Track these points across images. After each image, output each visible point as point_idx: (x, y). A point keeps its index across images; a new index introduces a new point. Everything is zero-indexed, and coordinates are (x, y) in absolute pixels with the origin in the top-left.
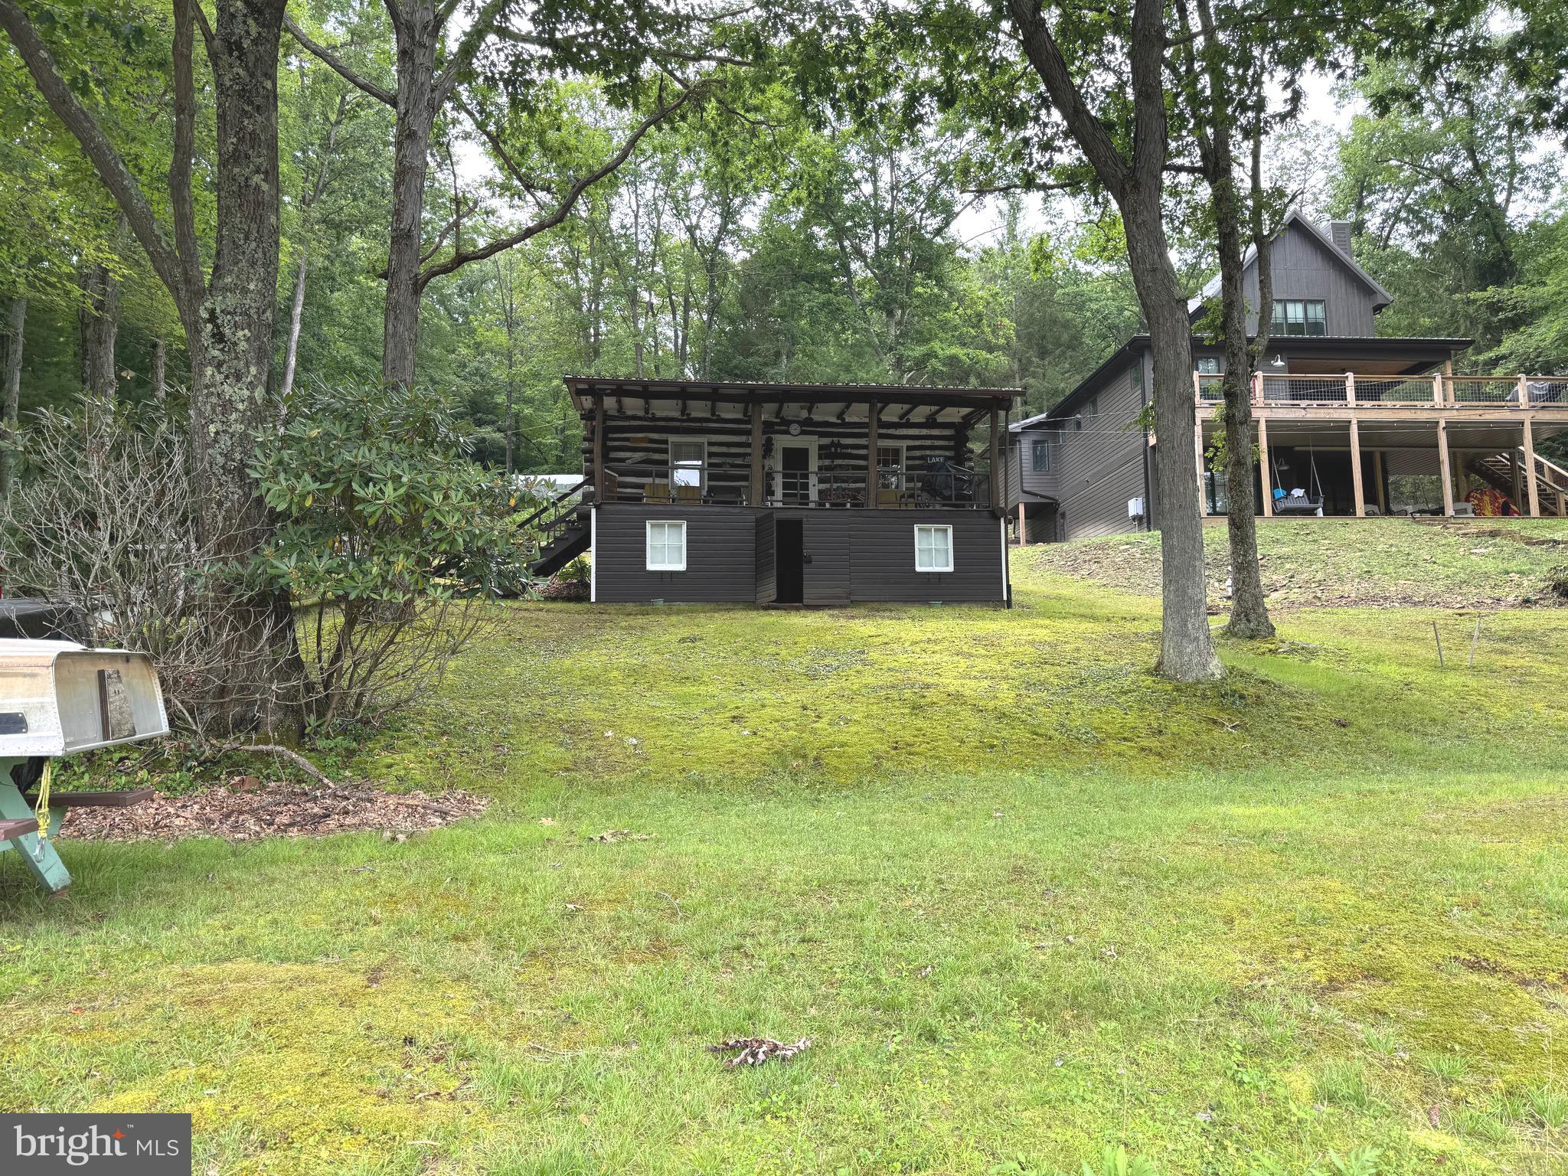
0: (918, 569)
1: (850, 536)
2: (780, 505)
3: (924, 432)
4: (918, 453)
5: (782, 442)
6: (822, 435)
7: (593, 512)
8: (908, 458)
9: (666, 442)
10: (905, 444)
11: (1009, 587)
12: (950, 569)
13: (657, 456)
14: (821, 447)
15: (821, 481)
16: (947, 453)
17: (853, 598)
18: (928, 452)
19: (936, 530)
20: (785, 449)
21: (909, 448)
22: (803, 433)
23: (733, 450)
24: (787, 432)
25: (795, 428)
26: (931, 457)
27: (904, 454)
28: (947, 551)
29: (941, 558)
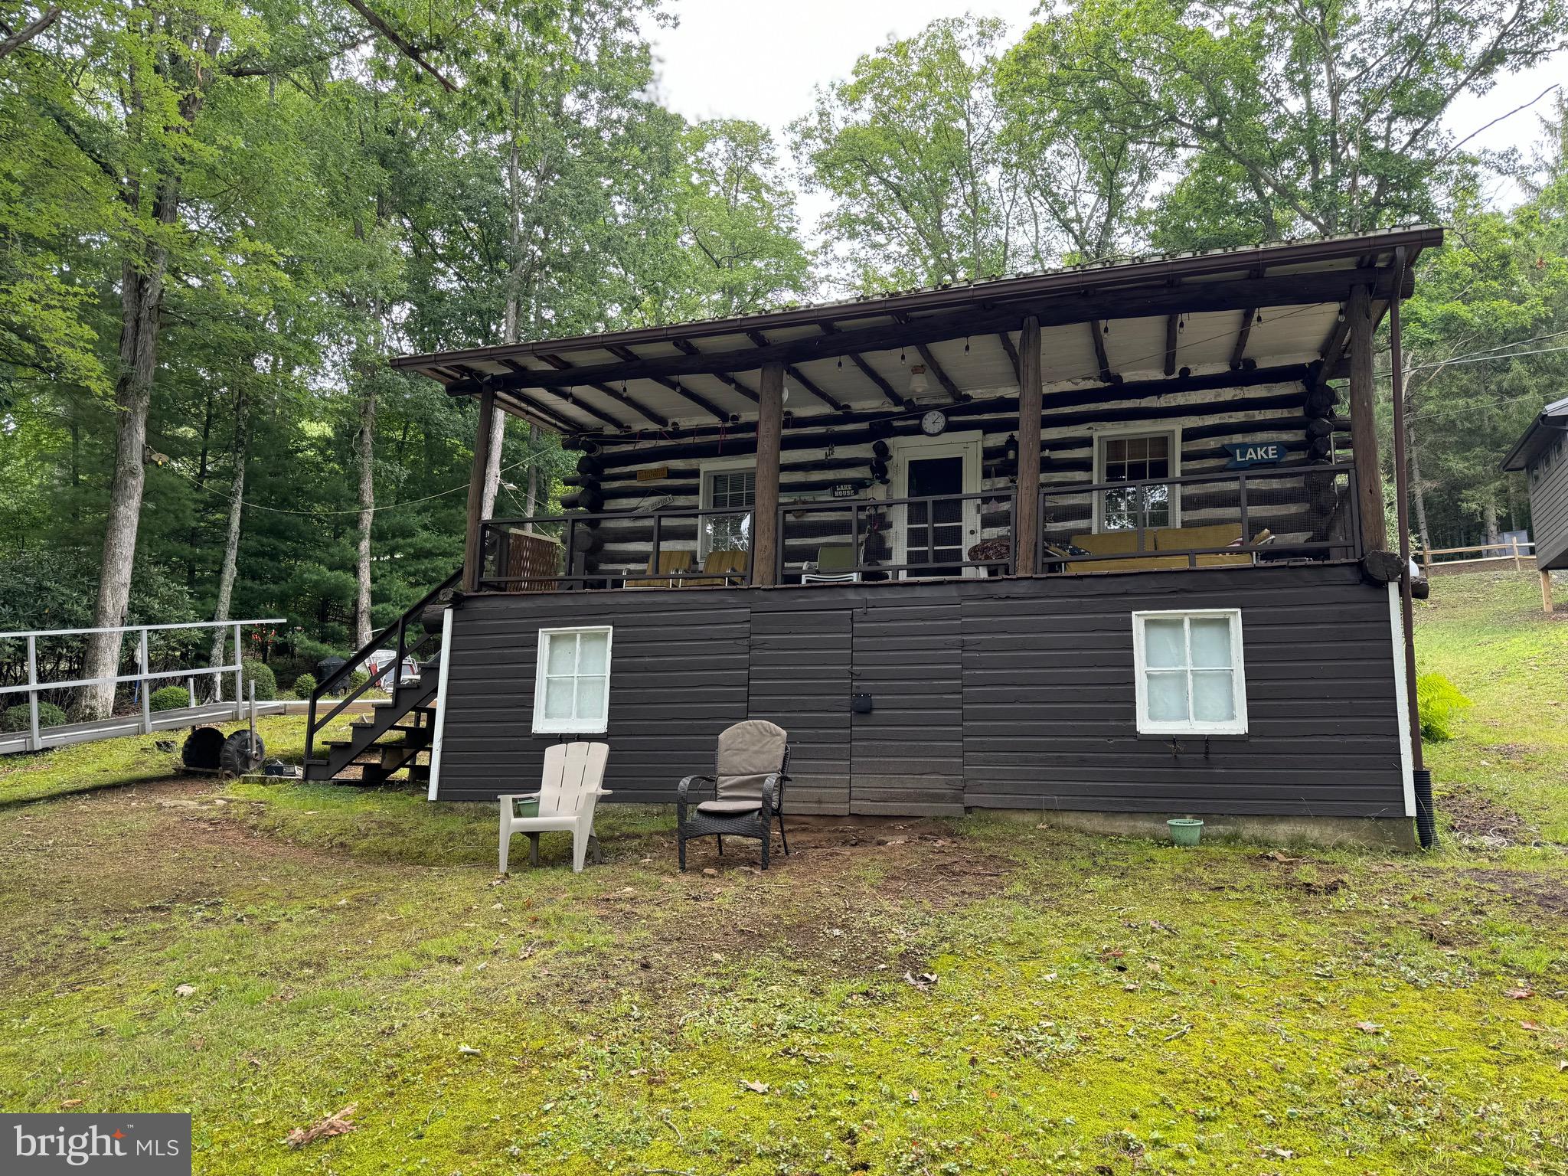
0: (1146, 725)
1: (963, 646)
2: (903, 576)
3: (1228, 394)
4: (1213, 443)
5: (905, 450)
6: (989, 428)
7: (448, 616)
8: (1186, 457)
9: (695, 474)
10: (1176, 426)
11: (1422, 779)
12: (1239, 726)
13: (681, 501)
14: (988, 454)
15: (987, 522)
16: (1287, 436)
17: (970, 799)
18: (1237, 439)
19: (1195, 623)
20: (912, 464)
21: (1189, 435)
22: (950, 428)
23: (816, 476)
24: (918, 431)
25: (933, 421)
26: (1244, 447)
27: (1178, 447)
28: (1229, 676)
29: (1214, 698)
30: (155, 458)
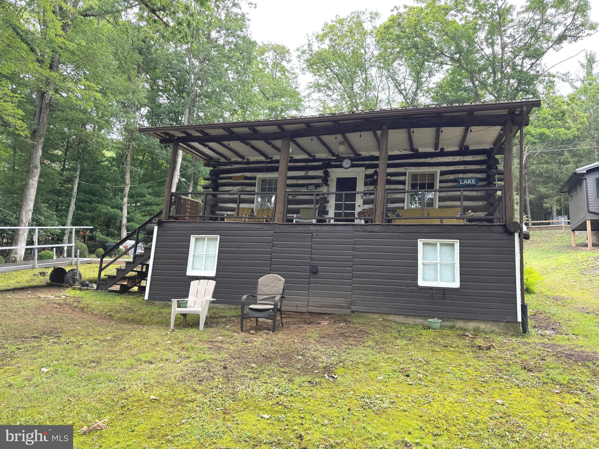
0: (421, 283)
1: (354, 249)
2: (332, 222)
3: (458, 159)
4: (451, 177)
5: (336, 174)
6: (367, 167)
7: (156, 228)
8: (441, 182)
9: (255, 178)
10: (438, 170)
11: (524, 308)
12: (456, 284)
13: (249, 188)
14: (367, 177)
15: (365, 203)
16: (479, 176)
17: (354, 308)
18: (461, 176)
19: (442, 245)
20: (338, 179)
21: (442, 173)
22: (353, 166)
23: (301, 182)
24: (341, 166)
25: (346, 163)
26: (463, 179)
27: (438, 178)
28: (453, 265)
29: (448, 274)
30: (45, 162)
